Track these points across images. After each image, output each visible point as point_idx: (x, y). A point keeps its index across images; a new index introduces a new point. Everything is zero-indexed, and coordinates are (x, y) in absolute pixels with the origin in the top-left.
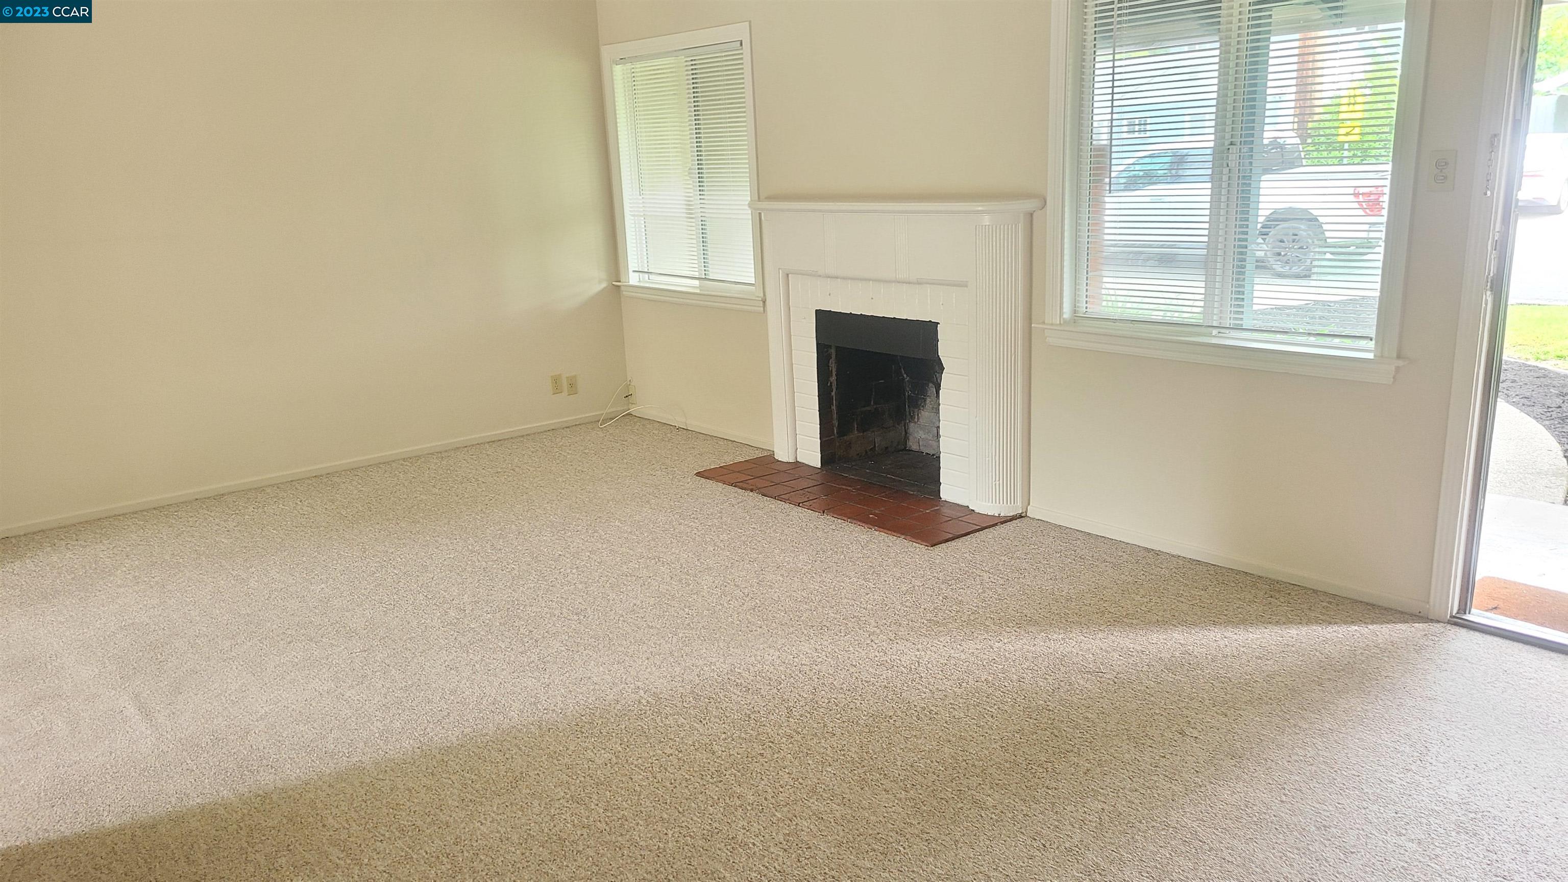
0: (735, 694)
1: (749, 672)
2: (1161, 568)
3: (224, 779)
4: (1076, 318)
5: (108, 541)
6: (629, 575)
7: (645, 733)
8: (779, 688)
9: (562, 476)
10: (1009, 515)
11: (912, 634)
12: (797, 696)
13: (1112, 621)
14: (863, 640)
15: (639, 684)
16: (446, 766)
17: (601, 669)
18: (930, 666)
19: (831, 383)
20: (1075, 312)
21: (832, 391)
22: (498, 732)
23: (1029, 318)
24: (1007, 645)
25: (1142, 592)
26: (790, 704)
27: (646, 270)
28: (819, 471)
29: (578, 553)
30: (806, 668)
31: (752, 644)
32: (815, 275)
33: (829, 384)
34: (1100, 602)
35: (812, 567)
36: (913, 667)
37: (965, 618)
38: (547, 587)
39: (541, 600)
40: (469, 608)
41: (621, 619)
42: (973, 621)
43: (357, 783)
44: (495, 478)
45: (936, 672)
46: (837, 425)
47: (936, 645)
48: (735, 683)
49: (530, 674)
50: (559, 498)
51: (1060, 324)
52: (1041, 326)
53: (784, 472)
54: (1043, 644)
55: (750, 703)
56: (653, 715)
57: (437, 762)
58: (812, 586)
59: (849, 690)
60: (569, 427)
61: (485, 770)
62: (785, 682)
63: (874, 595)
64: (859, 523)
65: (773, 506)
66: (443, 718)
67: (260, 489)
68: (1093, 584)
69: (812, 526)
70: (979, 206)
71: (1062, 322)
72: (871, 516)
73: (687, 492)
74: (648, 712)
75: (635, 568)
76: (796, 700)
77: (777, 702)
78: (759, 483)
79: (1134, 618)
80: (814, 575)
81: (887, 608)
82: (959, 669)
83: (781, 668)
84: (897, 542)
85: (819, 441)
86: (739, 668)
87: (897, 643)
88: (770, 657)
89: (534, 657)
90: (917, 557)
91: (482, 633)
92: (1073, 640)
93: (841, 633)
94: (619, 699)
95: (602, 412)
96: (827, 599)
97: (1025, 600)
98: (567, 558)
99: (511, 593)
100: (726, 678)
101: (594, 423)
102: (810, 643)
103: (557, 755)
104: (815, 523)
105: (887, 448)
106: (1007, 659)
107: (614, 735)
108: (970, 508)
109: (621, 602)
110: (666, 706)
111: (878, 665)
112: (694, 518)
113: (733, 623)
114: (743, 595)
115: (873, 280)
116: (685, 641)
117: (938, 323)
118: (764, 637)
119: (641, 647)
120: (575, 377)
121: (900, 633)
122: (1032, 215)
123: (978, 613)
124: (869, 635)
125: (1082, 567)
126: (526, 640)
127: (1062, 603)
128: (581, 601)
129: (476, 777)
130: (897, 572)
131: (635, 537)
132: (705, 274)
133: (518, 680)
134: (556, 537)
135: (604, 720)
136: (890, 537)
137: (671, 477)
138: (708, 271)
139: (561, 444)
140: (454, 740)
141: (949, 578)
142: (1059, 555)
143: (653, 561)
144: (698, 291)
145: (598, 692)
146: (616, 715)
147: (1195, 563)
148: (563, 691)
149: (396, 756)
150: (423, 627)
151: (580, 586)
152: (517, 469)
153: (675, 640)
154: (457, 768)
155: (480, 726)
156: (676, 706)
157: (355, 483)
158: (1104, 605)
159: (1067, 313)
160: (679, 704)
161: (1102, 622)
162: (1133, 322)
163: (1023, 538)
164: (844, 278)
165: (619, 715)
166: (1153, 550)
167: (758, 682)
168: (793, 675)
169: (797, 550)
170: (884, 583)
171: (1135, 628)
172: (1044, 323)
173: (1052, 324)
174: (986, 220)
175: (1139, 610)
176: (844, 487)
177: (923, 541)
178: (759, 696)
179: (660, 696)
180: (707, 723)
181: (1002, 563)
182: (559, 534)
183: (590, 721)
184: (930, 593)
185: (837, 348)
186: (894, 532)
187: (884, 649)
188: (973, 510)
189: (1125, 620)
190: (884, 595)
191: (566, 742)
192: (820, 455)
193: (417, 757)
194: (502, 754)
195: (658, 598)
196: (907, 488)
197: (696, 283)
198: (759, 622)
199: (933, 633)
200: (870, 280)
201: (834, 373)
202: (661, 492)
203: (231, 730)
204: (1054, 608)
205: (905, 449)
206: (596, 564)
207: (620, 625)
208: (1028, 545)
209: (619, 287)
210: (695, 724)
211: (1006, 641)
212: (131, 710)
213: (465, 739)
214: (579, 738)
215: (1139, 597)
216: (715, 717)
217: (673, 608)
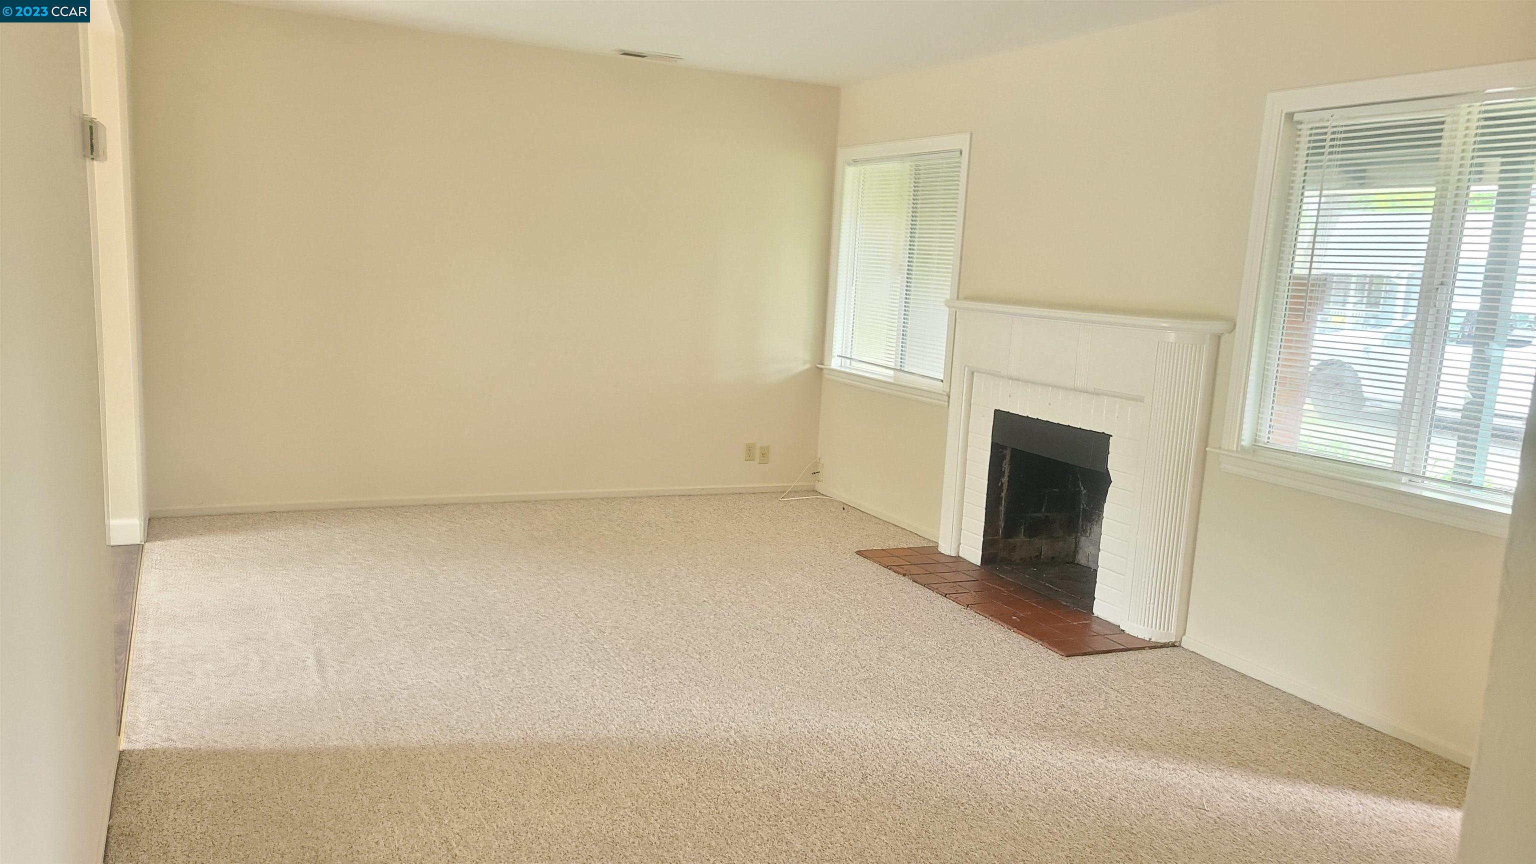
0: (818, 752)
1: (839, 735)
2: (1314, 723)
3: (361, 731)
4: (1254, 447)
5: (346, 527)
6: (760, 629)
7: (723, 768)
8: (862, 754)
9: (732, 534)
10: (1160, 641)
11: (1014, 732)
12: (877, 765)
13: (1236, 763)
14: (961, 728)
15: (733, 725)
16: (541, 759)
17: (704, 705)
18: (1021, 765)
19: (1002, 484)
20: (1256, 441)
21: (1003, 492)
22: (595, 740)
23: (1205, 441)
24: (1110, 763)
25: (1282, 742)
26: (868, 771)
27: (849, 356)
28: (978, 568)
29: (720, 602)
30: (895, 743)
31: (852, 710)
32: (997, 375)
33: (1000, 485)
34: (1230, 743)
35: (937, 653)
36: (1003, 763)
37: (1075, 729)
38: (682, 626)
39: (673, 636)
40: (608, 631)
41: (738, 665)
42: (1083, 733)
43: (463, 756)
44: (674, 527)
45: (1026, 772)
46: (1003, 526)
47: (1035, 748)
48: (822, 742)
49: (640, 697)
50: (723, 552)
51: (1237, 451)
52: (1217, 451)
53: (943, 563)
54: (1150, 769)
55: (829, 763)
56: (735, 754)
57: (534, 753)
58: (930, 670)
59: (930, 771)
60: (755, 494)
61: (571, 769)
62: (871, 751)
63: (989, 690)
64: (999, 622)
65: (920, 593)
66: (553, 718)
67: (478, 505)
68: (1229, 724)
69: (951, 617)
70: (1164, 322)
71: (1239, 449)
72: (1014, 617)
73: (841, 566)
74: (732, 751)
75: (768, 624)
76: (874, 769)
77: (855, 767)
78: (914, 570)
79: (1262, 765)
80: (936, 661)
81: (998, 704)
82: (1051, 775)
83: (871, 738)
84: (1033, 646)
85: (982, 539)
86: (831, 730)
87: (996, 738)
88: (864, 725)
89: (648, 683)
90: (1048, 663)
91: (612, 654)
92: (1185, 772)
93: (942, 717)
94: (710, 734)
95: (789, 485)
96: (940, 685)
97: (1147, 725)
98: (710, 605)
99: (649, 625)
100: (816, 735)
101: (780, 493)
102: (908, 721)
103: (638, 770)
104: (955, 615)
105: (1053, 558)
106: (1105, 775)
107: (694, 763)
108: (1121, 628)
109: (744, 651)
110: (750, 748)
111: (968, 754)
112: (839, 590)
113: (840, 688)
114: (859, 666)
115: (1052, 386)
116: (789, 696)
117: (1111, 436)
118: (865, 707)
119: (747, 693)
120: (768, 447)
121: (1002, 730)
122: (1219, 337)
123: (1092, 727)
124: (970, 725)
125: (1224, 705)
126: (647, 667)
127: (1186, 735)
128: (708, 643)
129: (562, 773)
130: (1021, 673)
131: (778, 598)
132: (901, 366)
133: (628, 700)
134: (707, 585)
135: (690, 749)
136: (1027, 640)
137: (832, 551)
138: (904, 363)
139: (742, 507)
140: (555, 737)
141: (1072, 689)
142: (1202, 689)
143: (786, 621)
144: (892, 381)
145: (693, 724)
146: (702, 747)
147: (1356, 725)
148: (663, 717)
149: (503, 741)
150: (564, 640)
151: (712, 631)
152: (695, 522)
153: (780, 693)
154: (549, 762)
155: (581, 731)
156: (760, 751)
157: (554, 512)
158: (1233, 746)
159: (1246, 441)
160: (763, 750)
161: (1224, 762)
162: (1313, 458)
163: (1168, 667)
164: (1027, 382)
165: (705, 748)
166: (1311, 704)
167: (844, 745)
168: (880, 746)
169: (927, 635)
170: (1004, 681)
171: (1260, 775)
172: (1220, 448)
173: (1228, 450)
174: (1172, 337)
175: (1271, 758)
176: (997, 587)
177: (1059, 649)
178: (841, 759)
179: (748, 739)
180: (782, 772)
181: (1135, 685)
182: (710, 583)
183: (678, 747)
184: (1048, 699)
185: (1014, 450)
186: (1033, 636)
187: (980, 741)
188: (1124, 631)
189: (1251, 765)
190: (999, 692)
191: (649, 761)
192: (981, 553)
193: (519, 746)
194: (591, 759)
195: (779, 653)
196: (1061, 598)
197: (892, 372)
198: (865, 693)
199: (1037, 737)
200: (1049, 386)
201: (1007, 474)
202: (818, 562)
203: (381, 693)
204: (1176, 738)
205: (1073, 562)
206: (734, 614)
207: (735, 671)
208: (1171, 673)
209: (822, 369)
210: (771, 771)
211: (1110, 759)
212: (311, 662)
213: (565, 740)
214: (662, 760)
215: (1276, 746)
216: (792, 768)
217: (789, 665)
